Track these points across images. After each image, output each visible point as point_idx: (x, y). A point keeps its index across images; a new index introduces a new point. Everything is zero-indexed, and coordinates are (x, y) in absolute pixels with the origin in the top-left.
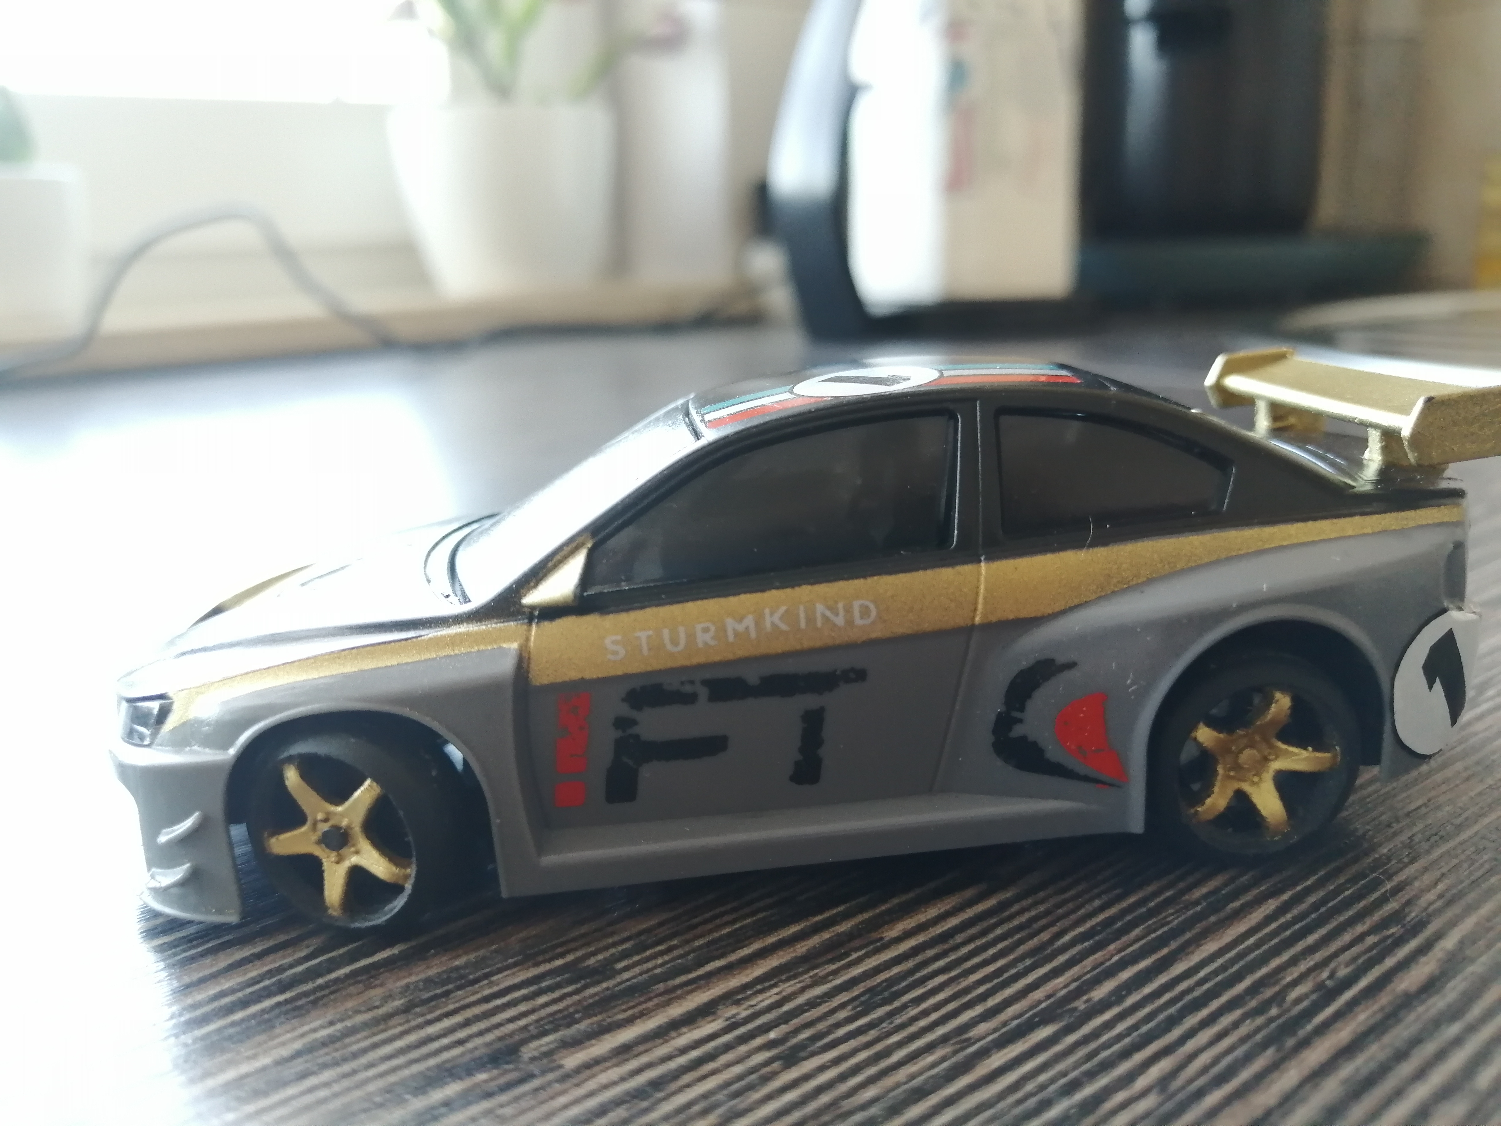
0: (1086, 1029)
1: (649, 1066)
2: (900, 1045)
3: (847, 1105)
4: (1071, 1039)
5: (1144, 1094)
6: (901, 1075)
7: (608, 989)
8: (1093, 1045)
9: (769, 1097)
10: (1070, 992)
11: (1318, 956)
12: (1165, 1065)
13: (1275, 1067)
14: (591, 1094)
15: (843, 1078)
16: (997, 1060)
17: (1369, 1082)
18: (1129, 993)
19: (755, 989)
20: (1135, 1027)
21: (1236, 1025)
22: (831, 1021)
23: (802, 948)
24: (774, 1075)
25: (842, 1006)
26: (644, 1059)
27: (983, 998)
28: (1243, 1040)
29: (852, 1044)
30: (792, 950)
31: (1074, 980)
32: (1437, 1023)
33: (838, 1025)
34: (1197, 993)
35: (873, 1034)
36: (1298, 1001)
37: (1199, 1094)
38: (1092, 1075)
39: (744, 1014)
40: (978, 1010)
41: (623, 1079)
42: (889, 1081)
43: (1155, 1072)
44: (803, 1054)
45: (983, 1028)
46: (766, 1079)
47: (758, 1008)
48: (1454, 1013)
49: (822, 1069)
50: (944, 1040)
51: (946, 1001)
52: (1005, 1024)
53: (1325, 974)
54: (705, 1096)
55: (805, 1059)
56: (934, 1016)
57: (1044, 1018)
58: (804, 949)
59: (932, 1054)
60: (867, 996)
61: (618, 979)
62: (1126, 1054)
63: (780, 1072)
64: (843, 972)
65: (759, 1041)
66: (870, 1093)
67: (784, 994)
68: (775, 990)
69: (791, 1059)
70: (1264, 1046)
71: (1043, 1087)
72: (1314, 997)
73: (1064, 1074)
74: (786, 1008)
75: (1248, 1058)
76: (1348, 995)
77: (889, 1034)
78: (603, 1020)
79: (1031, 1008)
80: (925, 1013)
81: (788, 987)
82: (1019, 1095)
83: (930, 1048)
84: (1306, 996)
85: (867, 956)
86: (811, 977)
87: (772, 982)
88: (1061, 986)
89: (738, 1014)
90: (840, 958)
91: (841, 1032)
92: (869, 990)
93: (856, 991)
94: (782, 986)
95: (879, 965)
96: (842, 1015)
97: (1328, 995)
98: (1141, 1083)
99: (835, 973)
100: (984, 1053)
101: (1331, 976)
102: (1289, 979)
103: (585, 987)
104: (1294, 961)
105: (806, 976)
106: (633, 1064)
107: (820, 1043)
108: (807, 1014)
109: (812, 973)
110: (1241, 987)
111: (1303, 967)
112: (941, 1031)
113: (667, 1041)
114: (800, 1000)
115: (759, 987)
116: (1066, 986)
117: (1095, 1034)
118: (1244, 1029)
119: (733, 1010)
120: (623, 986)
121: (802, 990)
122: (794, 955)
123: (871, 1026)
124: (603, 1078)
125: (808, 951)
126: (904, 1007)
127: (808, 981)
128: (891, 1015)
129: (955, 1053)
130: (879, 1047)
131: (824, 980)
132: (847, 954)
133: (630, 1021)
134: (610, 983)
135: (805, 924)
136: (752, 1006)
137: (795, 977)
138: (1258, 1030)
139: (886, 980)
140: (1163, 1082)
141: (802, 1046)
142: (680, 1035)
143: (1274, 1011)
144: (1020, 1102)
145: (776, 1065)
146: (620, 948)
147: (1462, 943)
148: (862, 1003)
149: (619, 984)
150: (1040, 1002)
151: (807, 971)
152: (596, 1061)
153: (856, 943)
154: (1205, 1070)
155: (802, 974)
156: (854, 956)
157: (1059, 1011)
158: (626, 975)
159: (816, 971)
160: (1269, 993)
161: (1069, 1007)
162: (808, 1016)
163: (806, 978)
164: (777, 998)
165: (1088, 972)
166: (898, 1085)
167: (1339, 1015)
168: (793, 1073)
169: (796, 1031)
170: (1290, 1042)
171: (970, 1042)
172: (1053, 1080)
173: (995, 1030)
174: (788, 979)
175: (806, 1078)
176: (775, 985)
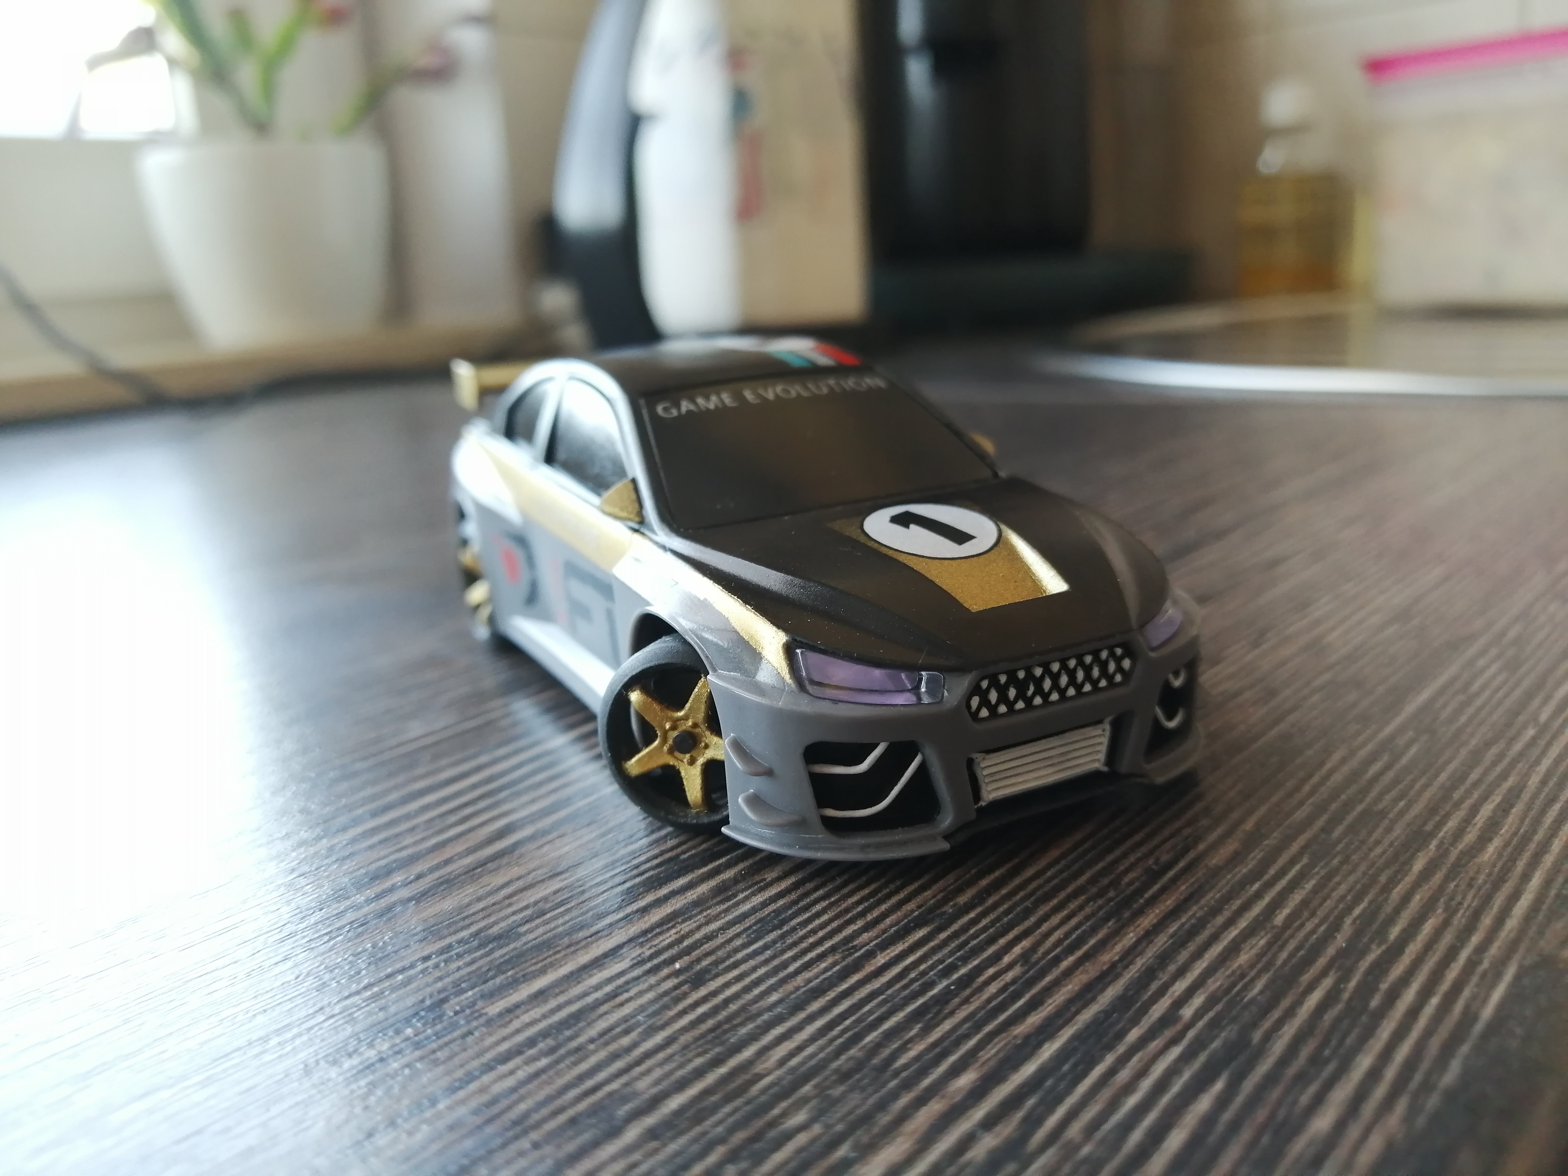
0: (955, 927)
1: (569, 1002)
2: (794, 958)
3: (754, 1008)
4: (943, 936)
5: (1010, 966)
6: (800, 980)
7: (515, 949)
8: (963, 938)
9: (684, 1012)
10: (938, 901)
11: (1144, 849)
12: (1026, 943)
13: (1117, 933)
14: (518, 1031)
15: (747, 989)
16: (881, 959)
17: (1192, 933)
18: (989, 895)
19: (655, 932)
20: (998, 919)
21: (1081, 908)
22: (729, 948)
23: (692, 895)
24: (685, 995)
25: (738, 935)
26: (562, 999)
27: (862, 914)
28: (1087, 918)
29: (752, 963)
30: (683, 897)
31: (941, 891)
32: (1243, 884)
33: (736, 950)
34: (1047, 888)
35: (768, 953)
36: (1131, 883)
37: (1057, 960)
38: (965, 960)
39: (648, 953)
40: (860, 924)
41: (545, 1016)
42: (789, 987)
43: (1017, 950)
44: (708, 977)
45: (865, 936)
46: (677, 1000)
47: (660, 946)
48: (1256, 874)
49: (727, 985)
50: (833, 949)
51: (831, 921)
52: (884, 931)
53: (1151, 861)
54: (625, 1019)
55: (712, 979)
56: (821, 934)
57: (919, 923)
58: (695, 896)
59: (825, 961)
60: (759, 925)
61: (524, 939)
62: (992, 941)
63: (690, 993)
64: (733, 910)
65: (666, 971)
66: (774, 997)
67: (682, 932)
68: (674, 931)
69: (698, 981)
70: (1106, 919)
71: (924, 973)
72: (1143, 879)
73: (941, 961)
74: (686, 943)
75: (1093, 930)
76: (1171, 874)
77: (783, 952)
78: (517, 973)
79: (906, 916)
80: (814, 932)
81: (686, 927)
82: (905, 982)
83: (821, 957)
84: (1137, 879)
85: (753, 894)
86: (705, 917)
87: (670, 925)
88: (930, 897)
89: (643, 953)
90: (728, 899)
91: (739, 956)
92: (760, 920)
93: (748, 923)
94: (679, 927)
95: (766, 900)
96: (738, 942)
97: (1154, 876)
98: (1007, 959)
99: (726, 911)
100: (870, 955)
101: (1156, 863)
102: (1122, 868)
103: (492, 951)
104: (1125, 855)
105: (699, 917)
106: (552, 1004)
107: (721, 967)
108: (706, 946)
109: (705, 914)
110: (1083, 880)
111: (1132, 859)
112: (828, 944)
113: (579, 982)
114: (698, 936)
115: (658, 930)
116: (934, 897)
117: (964, 929)
118: (1088, 910)
119: (638, 951)
120: (530, 944)
121: (699, 928)
122: (685, 901)
123: (766, 947)
124: (526, 1018)
125: (698, 897)
126: (794, 930)
127: (703, 920)
128: (783, 937)
129: (844, 958)
130: (776, 962)
131: (717, 917)
132: (735, 895)
133: (543, 971)
134: (517, 944)
135: (692, 876)
136: (655, 946)
137: (690, 918)
138: (1100, 908)
139: (774, 911)
140: (1025, 957)
141: (706, 970)
142: (591, 976)
143: (1111, 894)
144: (905, 987)
145: (685, 988)
146: (521, 916)
147: (1258, 826)
148: (755, 931)
149: (525, 944)
150: (913, 911)
151: (701, 912)
152: (517, 1006)
153: (742, 886)
154: (1059, 942)
155: (696, 915)
156: (741, 896)
157: (931, 916)
158: (531, 936)
159: (709, 911)
160: (1105, 881)
161: (938, 912)
162: (707, 947)
163: (701, 918)
164: (677, 936)
165: (952, 884)
166: (797, 988)
167: (1164, 890)
168: (703, 992)
169: (699, 960)
170: (1127, 914)
171: (856, 949)
172: (932, 968)
173: (877, 937)
174: (684, 921)
175: (714, 994)
176: (673, 927)
